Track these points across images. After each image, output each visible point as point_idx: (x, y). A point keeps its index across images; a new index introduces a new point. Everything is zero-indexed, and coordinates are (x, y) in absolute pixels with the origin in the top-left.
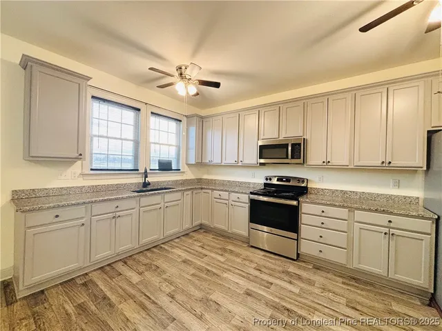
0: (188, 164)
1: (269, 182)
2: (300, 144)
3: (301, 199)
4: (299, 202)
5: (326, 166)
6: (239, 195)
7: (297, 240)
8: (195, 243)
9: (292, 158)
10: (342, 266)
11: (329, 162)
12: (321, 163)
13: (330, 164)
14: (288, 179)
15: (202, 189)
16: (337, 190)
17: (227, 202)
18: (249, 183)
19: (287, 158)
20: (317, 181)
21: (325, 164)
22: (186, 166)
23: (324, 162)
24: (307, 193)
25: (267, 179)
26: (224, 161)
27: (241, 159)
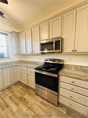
0: (13, 55)
1: (46, 62)
3: (59, 73)
4: (58, 75)
5: (74, 53)
7: (58, 96)
9: (56, 49)
11: (76, 51)
12: (71, 51)
13: (76, 52)
14: (54, 60)
15: (17, 66)
16: (78, 66)
18: (39, 62)
19: (53, 49)
20: (68, 61)
21: (73, 52)
23: (73, 51)
24: (63, 67)
25: (45, 60)
26: (27, 53)
27: (33, 51)
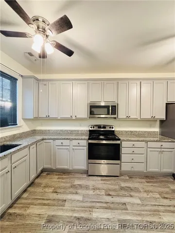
0: (24, 119)
2: (115, 106)
3: (121, 139)
6: (79, 141)
8: (46, 190)
9: (112, 114)
10: (143, 172)
13: (130, 118)
15: (43, 139)
17: (68, 147)
18: (78, 131)
19: (109, 114)
21: (127, 118)
22: (22, 121)
25: (91, 127)
27: (75, 115)
